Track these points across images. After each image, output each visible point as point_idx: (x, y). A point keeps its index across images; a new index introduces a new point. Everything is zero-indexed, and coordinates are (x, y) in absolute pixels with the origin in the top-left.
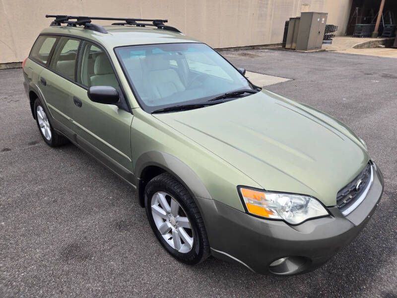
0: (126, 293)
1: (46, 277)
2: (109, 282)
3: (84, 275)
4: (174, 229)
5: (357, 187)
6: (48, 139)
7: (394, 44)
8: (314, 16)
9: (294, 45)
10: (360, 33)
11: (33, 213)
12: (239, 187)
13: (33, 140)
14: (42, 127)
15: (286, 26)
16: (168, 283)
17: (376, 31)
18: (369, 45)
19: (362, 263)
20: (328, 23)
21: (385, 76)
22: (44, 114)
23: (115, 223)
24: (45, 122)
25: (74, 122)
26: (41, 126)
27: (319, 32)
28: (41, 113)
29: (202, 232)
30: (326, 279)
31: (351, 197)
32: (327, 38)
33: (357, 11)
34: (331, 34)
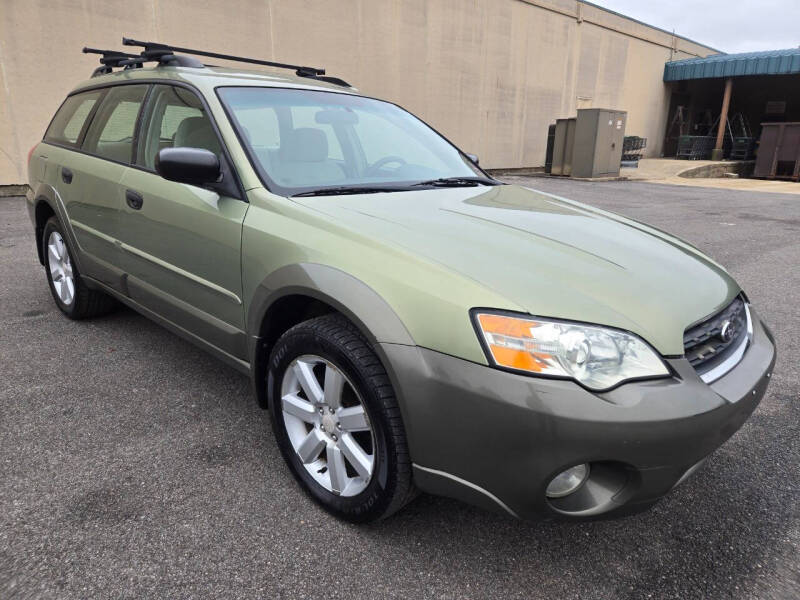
0: (214, 586)
1: (29, 554)
2: (176, 565)
3: (120, 550)
4: (330, 443)
5: (723, 333)
6: (67, 302)
7: (755, 171)
8: (602, 115)
9: (567, 169)
10: (689, 152)
11: (16, 434)
12: (473, 311)
13: (34, 308)
14: (57, 280)
15: (550, 133)
16: (314, 563)
17: (718, 149)
18: (708, 173)
19: (748, 520)
20: (628, 133)
21: (746, 217)
22: (62, 247)
23: (199, 450)
24: (64, 265)
25: (124, 245)
26: (54, 277)
27: (613, 146)
28: (56, 249)
29: (395, 430)
30: (674, 552)
31: (712, 350)
32: (629, 158)
33: (681, 114)
34: (634, 152)
